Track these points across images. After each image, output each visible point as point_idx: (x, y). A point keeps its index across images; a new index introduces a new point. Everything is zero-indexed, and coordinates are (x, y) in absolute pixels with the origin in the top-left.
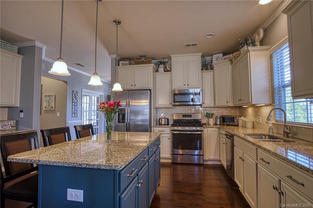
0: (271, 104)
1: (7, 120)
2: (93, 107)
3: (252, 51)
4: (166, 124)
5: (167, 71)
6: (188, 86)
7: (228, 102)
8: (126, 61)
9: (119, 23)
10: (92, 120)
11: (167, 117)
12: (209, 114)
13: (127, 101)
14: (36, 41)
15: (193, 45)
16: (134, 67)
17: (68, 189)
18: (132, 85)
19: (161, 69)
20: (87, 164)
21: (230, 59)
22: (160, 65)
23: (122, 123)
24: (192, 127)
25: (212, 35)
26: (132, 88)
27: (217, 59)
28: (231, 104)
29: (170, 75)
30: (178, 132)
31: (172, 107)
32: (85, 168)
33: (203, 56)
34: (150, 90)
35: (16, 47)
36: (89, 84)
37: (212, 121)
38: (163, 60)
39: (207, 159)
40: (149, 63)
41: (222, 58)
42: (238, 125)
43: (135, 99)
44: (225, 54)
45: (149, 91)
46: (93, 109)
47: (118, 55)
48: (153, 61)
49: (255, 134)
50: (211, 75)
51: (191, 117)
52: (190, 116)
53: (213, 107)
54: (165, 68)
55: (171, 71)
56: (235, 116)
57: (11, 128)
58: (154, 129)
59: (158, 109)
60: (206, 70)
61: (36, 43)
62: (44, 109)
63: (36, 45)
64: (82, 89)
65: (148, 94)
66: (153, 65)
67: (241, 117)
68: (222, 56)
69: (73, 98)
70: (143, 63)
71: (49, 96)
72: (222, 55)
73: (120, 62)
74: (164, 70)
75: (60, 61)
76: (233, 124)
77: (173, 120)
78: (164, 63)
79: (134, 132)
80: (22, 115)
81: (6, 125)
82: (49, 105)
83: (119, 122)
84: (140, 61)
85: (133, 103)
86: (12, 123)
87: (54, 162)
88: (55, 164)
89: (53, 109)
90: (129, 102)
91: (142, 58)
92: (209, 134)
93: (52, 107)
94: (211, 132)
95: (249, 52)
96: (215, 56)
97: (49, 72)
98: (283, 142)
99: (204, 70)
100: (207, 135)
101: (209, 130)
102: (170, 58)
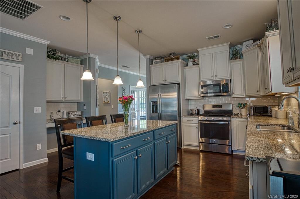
0: (296, 92)
1: (77, 111)
2: (140, 101)
3: (270, 36)
4: (196, 114)
5: (196, 65)
6: (216, 77)
7: (258, 91)
8: (158, 60)
9: (140, 31)
10: (140, 111)
11: (198, 108)
12: (241, 104)
13: (158, 95)
14: (91, 54)
15: (215, 37)
16: (164, 64)
17: (87, 153)
18: (163, 81)
19: (190, 63)
20: (94, 137)
21: (259, 46)
22: (189, 59)
23: (155, 113)
24: (219, 117)
25: (230, 25)
26: (164, 83)
27: (247, 47)
28: (262, 94)
29: (198, 68)
30: (209, 122)
31: (201, 98)
32: (93, 140)
33: (231, 46)
34: (179, 84)
35: (79, 60)
36: (113, 84)
37: (244, 112)
38: (192, 55)
39: (236, 149)
40: (177, 59)
41: (252, 45)
42: (271, 116)
43: (165, 92)
44: (255, 40)
45: (177, 84)
46: (140, 102)
47: (151, 55)
48: (181, 57)
49: (272, 124)
50: (241, 65)
51: (222, 107)
52: (220, 106)
53: (244, 96)
54: (194, 61)
55: (199, 64)
56: (268, 106)
57: (78, 116)
58: (183, 119)
59: (189, 100)
60: (235, 59)
61: (91, 55)
62: (103, 103)
63: (91, 57)
64: (130, 86)
65: (176, 87)
66: (180, 60)
67: (275, 107)
68: (253, 43)
69: (122, 93)
70: (172, 59)
71: (106, 93)
72: (252, 41)
73: (153, 61)
74: (193, 64)
75: (87, 71)
76: (267, 115)
77: (203, 110)
78: (193, 57)
79: (165, 120)
80: (85, 107)
81: (75, 115)
82: (106, 100)
83: (153, 112)
84: (170, 58)
85: (164, 96)
86: (79, 113)
87: (79, 135)
88: (80, 136)
89: (109, 103)
90: (160, 95)
91: (171, 55)
92: (237, 124)
93: (108, 101)
94: (239, 122)
95: (268, 37)
96: (245, 44)
97: (81, 79)
98: (294, 132)
99: (233, 60)
100: (235, 126)
101: (237, 121)
102: (198, 52)
